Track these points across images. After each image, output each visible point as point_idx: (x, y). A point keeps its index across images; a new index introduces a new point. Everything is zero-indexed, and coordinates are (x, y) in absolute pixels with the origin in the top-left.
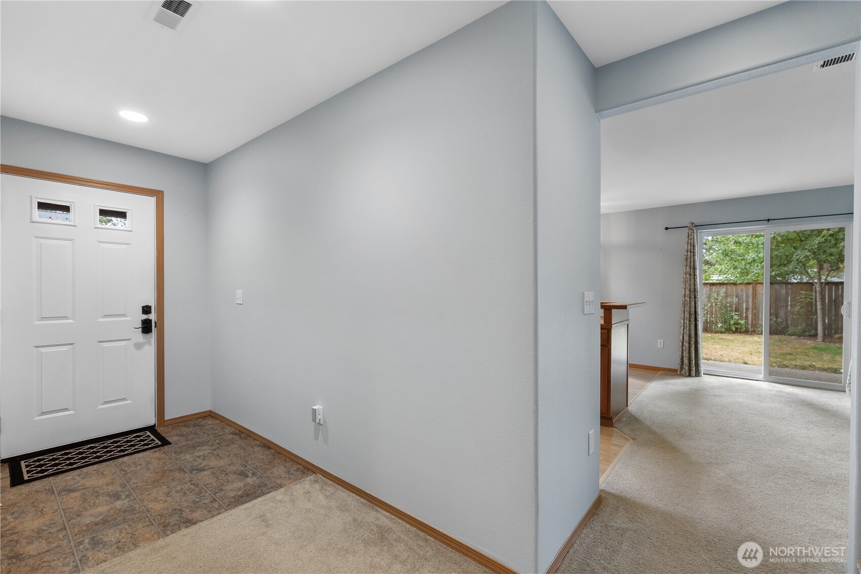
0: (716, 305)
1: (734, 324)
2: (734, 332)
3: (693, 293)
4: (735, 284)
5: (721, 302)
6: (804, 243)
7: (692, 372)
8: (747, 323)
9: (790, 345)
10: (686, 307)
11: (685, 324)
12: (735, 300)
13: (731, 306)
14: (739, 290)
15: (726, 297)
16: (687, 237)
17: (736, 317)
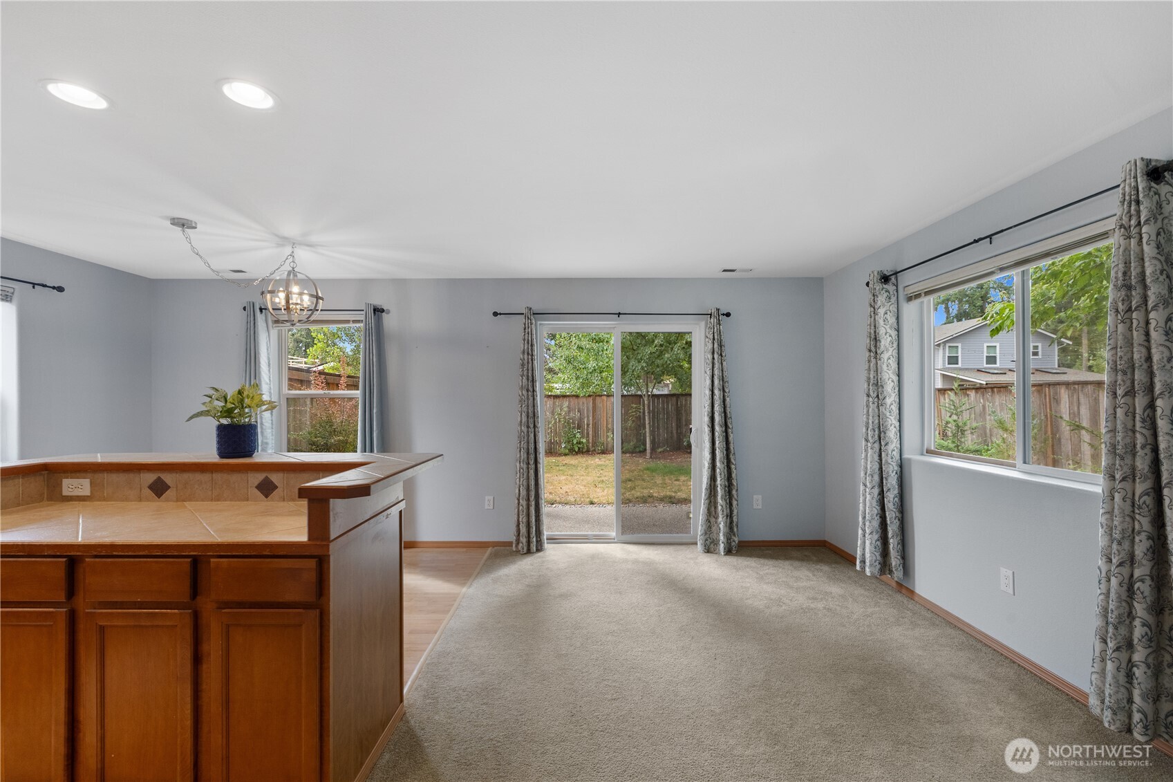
0: (559, 421)
1: (577, 443)
2: (577, 453)
3: (531, 419)
4: (577, 396)
5: (564, 418)
6: (636, 352)
7: (532, 545)
8: (588, 441)
9: (628, 467)
10: (522, 443)
11: (522, 470)
12: (578, 415)
13: (574, 423)
14: (581, 403)
15: (569, 412)
16: (523, 329)
17: (578, 435)
